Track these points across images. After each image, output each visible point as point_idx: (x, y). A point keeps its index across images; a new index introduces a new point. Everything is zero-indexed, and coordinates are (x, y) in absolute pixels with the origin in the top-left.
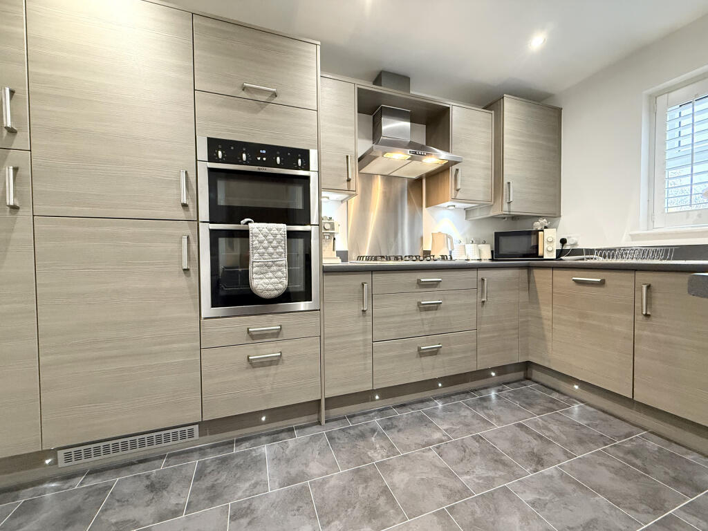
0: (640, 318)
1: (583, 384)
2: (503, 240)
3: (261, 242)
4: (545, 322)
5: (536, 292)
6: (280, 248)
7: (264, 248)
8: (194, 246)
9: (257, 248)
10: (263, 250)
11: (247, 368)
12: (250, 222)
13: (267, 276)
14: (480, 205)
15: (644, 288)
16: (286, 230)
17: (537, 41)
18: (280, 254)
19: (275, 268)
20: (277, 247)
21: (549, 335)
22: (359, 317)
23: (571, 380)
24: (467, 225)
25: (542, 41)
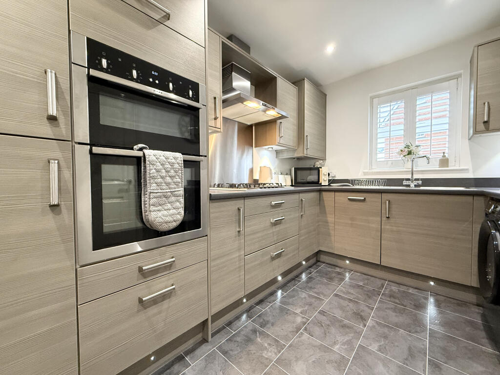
0: (384, 219)
1: (352, 260)
2: (299, 172)
3: (158, 171)
4: (330, 224)
5: (324, 206)
6: (177, 177)
7: (162, 177)
8: (67, 174)
9: (153, 178)
10: (160, 180)
11: (138, 311)
12: (145, 148)
13: (166, 208)
14: (289, 148)
15: (387, 202)
16: (182, 160)
17: (330, 49)
18: (176, 183)
19: (173, 199)
20: (174, 177)
21: (332, 232)
22: (236, 237)
23: (344, 258)
24: (277, 162)
25: (333, 48)
